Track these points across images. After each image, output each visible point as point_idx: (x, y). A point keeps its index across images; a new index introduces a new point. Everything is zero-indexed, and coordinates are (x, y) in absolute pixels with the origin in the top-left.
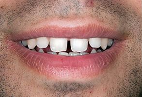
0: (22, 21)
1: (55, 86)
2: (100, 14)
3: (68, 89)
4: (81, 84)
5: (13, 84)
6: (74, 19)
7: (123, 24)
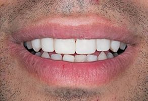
0: (23, 18)
1: (56, 92)
2: (107, 12)
3: (71, 95)
4: (85, 91)
5: (13, 89)
6: (77, 17)
7: (134, 25)
